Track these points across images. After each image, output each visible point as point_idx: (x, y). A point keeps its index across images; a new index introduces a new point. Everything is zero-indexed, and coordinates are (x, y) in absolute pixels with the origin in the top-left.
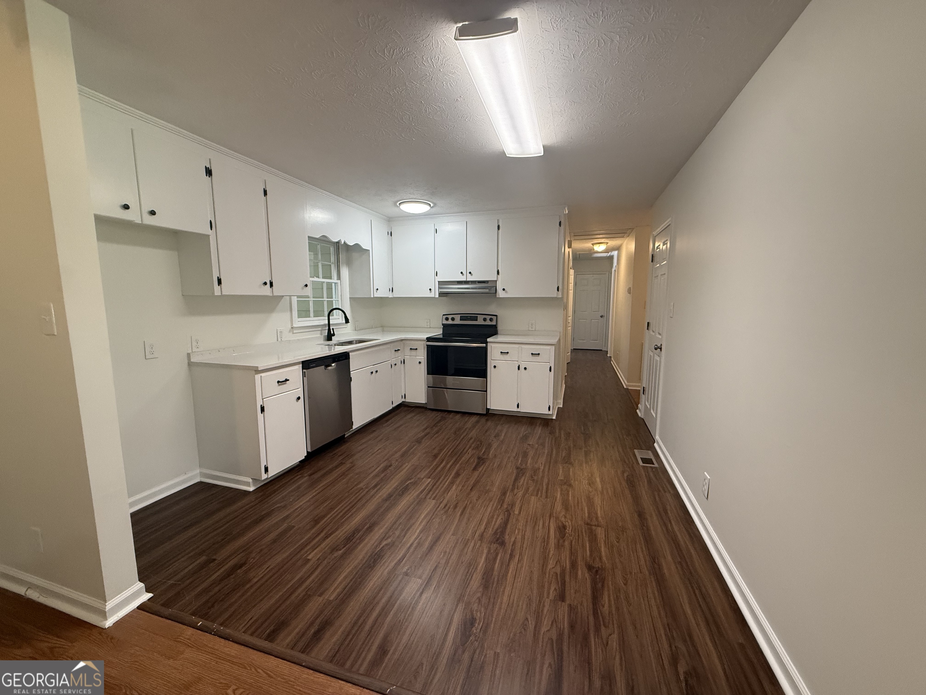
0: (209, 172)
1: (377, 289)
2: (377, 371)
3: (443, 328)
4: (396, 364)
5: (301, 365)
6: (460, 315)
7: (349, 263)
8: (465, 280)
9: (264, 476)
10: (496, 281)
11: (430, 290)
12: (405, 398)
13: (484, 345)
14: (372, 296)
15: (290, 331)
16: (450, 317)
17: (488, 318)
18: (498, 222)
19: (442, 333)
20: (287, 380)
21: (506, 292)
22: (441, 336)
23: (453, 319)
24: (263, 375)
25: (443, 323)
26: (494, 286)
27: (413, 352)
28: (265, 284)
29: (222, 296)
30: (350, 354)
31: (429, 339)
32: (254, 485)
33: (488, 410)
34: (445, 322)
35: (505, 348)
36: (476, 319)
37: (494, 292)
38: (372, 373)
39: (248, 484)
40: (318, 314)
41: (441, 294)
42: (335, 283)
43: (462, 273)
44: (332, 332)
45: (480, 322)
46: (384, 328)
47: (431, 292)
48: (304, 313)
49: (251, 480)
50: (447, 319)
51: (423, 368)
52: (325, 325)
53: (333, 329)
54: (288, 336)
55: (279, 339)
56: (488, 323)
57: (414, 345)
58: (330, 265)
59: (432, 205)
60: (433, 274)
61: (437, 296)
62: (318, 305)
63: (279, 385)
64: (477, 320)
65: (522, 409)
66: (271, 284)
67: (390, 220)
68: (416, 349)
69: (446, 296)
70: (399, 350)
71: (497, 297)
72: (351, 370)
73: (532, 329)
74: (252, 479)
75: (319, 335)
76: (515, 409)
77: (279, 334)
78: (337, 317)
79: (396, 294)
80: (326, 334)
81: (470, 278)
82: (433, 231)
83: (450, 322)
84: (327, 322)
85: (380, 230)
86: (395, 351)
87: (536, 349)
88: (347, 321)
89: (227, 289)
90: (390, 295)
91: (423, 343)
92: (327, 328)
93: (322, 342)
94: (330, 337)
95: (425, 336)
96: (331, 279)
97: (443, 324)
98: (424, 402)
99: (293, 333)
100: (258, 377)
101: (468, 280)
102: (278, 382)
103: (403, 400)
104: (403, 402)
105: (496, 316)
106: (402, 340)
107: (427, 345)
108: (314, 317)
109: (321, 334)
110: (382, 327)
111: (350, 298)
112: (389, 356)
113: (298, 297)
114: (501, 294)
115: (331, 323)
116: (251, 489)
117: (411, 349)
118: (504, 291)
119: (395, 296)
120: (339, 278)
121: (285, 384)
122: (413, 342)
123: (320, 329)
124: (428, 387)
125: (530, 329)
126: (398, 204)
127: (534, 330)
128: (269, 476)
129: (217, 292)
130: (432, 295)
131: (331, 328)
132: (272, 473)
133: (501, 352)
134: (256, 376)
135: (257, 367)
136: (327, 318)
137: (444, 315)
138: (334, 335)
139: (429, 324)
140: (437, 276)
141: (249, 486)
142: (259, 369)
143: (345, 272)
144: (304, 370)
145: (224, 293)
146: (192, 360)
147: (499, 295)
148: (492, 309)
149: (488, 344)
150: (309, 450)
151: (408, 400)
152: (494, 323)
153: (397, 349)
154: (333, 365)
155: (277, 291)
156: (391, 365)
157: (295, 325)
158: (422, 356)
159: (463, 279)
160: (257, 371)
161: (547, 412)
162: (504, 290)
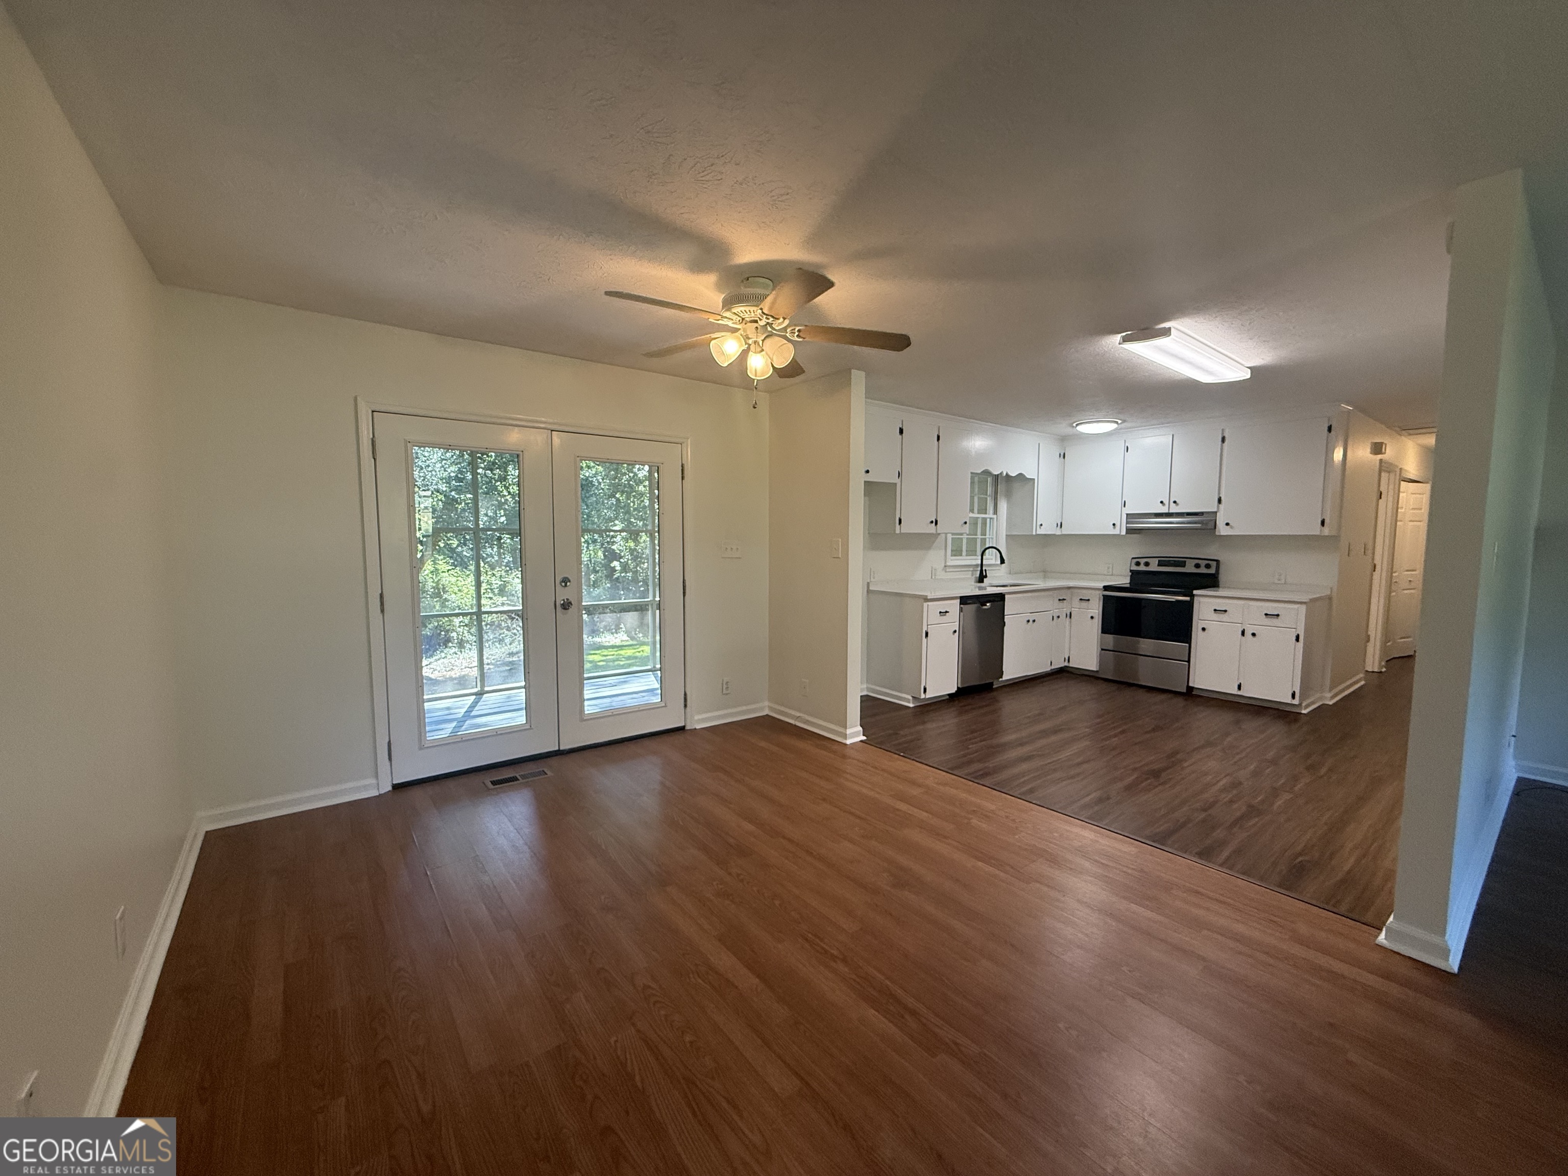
0: (901, 431)
1: (1041, 525)
2: (1034, 621)
3: (1131, 576)
4: (1058, 617)
5: (959, 600)
6: (1157, 559)
7: (1008, 495)
8: (1166, 511)
9: (923, 696)
10: (1216, 513)
11: (1114, 525)
12: (1069, 661)
13: (1188, 599)
14: (1034, 533)
15: (943, 569)
16: (1143, 561)
17: (1203, 563)
18: (1223, 433)
19: (1129, 582)
20: (947, 612)
21: (1232, 527)
22: (1128, 586)
23: (1147, 564)
24: (930, 603)
25: (1132, 569)
26: (1212, 520)
27: (1084, 604)
28: (932, 522)
29: (900, 533)
30: (1006, 596)
31: (1106, 588)
32: (913, 703)
33: (1190, 689)
34: (1135, 568)
35: (1221, 604)
36: (1183, 564)
37: (1213, 527)
38: (1028, 621)
39: (908, 701)
40: (971, 552)
41: (1129, 531)
42: (991, 518)
43: (1162, 502)
44: (984, 574)
45: (1190, 568)
46: (1046, 573)
47: (1114, 528)
48: (957, 552)
49: (911, 698)
50: (1138, 564)
51: (1097, 624)
52: (977, 565)
53: (985, 570)
54: (941, 575)
55: (933, 577)
56: (1203, 570)
57: (1086, 594)
58: (986, 499)
59: (1120, 422)
60: (1119, 504)
61: (1124, 532)
62: (972, 542)
63: (941, 615)
64: (1184, 566)
65: (1245, 692)
66: (936, 523)
67: (1064, 439)
68: (1089, 600)
69: (1139, 533)
70: (1064, 600)
71: (1217, 533)
72: (1005, 614)
73: (1279, 582)
74: (913, 697)
75: (969, 576)
76: (1235, 691)
77: (933, 572)
78: (990, 557)
79: (1065, 531)
80: (978, 575)
81: (1174, 509)
82: (1123, 449)
83: (1142, 568)
84: (979, 562)
85: (1050, 450)
86: (1060, 600)
87: (1272, 608)
88: (1002, 561)
89: (906, 528)
90: (1058, 532)
91: (1098, 592)
92: (979, 569)
93: (973, 583)
94: (982, 578)
95: (1101, 585)
96: (986, 513)
97: (1131, 571)
98: (1095, 669)
99: (946, 572)
100: (925, 604)
101: (1171, 511)
102: (940, 612)
103: (1066, 664)
104: (1066, 666)
105: (1217, 561)
106: (1069, 588)
107: (1103, 595)
108: (966, 556)
109: (972, 575)
110: (1045, 571)
111: (1006, 535)
112: (1050, 605)
113: (953, 534)
114: (1222, 530)
115: (984, 563)
116: (911, 705)
117: (1081, 599)
118: (1228, 527)
119: (1064, 533)
120: (995, 512)
121: (945, 615)
122: (1084, 591)
123: (971, 569)
124: (1102, 649)
125: (1276, 581)
126: (1074, 425)
127: (1283, 581)
128: (927, 697)
129: (898, 531)
130: (1117, 532)
131: (984, 569)
132: (929, 695)
133: (1215, 610)
134: (924, 604)
135: (927, 596)
136: (980, 557)
137: (1133, 558)
138: (986, 576)
139: (1111, 570)
140: (1124, 506)
141: (909, 702)
142: (929, 598)
143: (1003, 506)
144: (962, 606)
145: (902, 532)
146: (871, 588)
147: (1219, 532)
148: (1211, 552)
149: (1196, 598)
150: (959, 686)
151: (1071, 665)
152: (1212, 571)
153: (1061, 598)
154: (988, 604)
155: (941, 528)
156: (1053, 617)
157: (948, 564)
158: (1096, 609)
159: (1164, 510)
160: (926, 599)
161: (1289, 700)
162: (1227, 524)
